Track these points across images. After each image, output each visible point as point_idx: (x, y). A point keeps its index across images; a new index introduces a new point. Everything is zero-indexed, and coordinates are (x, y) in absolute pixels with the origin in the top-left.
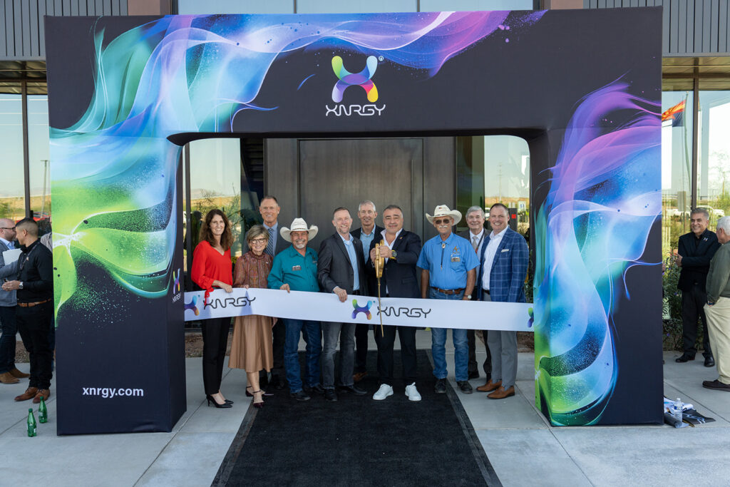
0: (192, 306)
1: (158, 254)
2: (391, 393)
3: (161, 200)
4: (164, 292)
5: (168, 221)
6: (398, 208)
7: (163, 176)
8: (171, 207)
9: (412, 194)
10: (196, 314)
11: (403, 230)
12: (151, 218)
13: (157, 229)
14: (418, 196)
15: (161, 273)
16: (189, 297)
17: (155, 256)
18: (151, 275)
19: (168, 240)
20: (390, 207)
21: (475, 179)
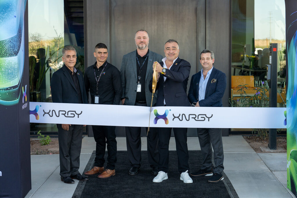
0: (35, 112)
1: (12, 73)
2: (166, 178)
3: (14, 34)
4: (17, 101)
5: (19, 50)
6: (176, 42)
7: (15, 17)
8: (21, 40)
9: (197, 32)
10: (37, 118)
11: (178, 58)
12: (7, 47)
13: (11, 55)
14: (201, 35)
15: (14, 87)
16: (33, 106)
17: (10, 75)
18: (7, 89)
19: (19, 64)
20: (170, 41)
21: (248, 22)
